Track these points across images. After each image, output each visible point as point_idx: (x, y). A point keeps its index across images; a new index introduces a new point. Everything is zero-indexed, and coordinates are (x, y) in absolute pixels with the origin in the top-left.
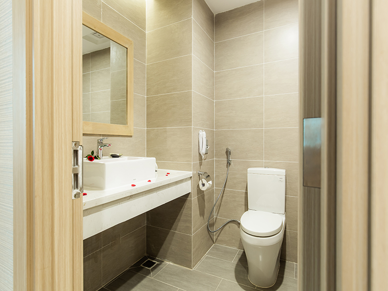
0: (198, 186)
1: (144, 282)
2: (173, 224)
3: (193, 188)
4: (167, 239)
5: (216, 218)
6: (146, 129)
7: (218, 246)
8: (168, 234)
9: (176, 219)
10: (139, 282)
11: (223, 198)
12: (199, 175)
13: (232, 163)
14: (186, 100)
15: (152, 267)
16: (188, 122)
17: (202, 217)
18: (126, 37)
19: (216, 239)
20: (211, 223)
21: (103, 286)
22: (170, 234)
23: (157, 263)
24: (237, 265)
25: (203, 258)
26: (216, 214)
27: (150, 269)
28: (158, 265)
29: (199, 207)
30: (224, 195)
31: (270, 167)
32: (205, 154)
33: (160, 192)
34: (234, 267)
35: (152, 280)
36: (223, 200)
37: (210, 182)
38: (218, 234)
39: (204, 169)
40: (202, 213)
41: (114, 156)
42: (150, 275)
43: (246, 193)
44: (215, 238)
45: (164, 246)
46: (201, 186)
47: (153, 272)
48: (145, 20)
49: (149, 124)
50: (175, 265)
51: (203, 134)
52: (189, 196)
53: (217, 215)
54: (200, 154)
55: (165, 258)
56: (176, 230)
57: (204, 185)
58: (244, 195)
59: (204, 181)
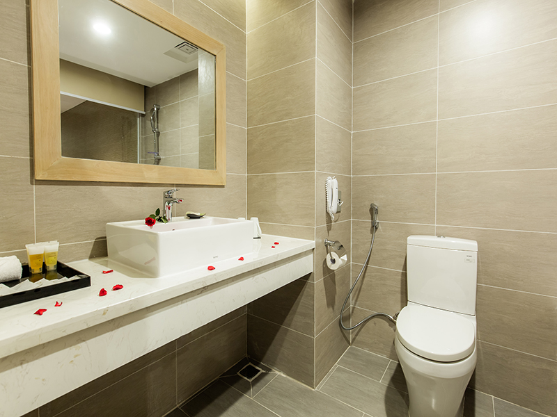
0: (325, 262)
1: (239, 405)
2: (285, 317)
3: (316, 265)
4: (276, 337)
5: (354, 308)
6: (246, 175)
7: (357, 350)
8: (278, 330)
9: (290, 310)
10: (231, 404)
11: (365, 279)
12: (326, 246)
13: (380, 227)
14: (306, 130)
15: (253, 378)
16: (310, 163)
17: (331, 309)
18: (215, 39)
19: (354, 339)
20: (344, 315)
21: (178, 406)
22: (281, 330)
23: (262, 371)
24: (389, 388)
25: (332, 370)
26: (354, 301)
27: (250, 380)
28: (263, 375)
29: (326, 293)
30: (366, 274)
31: (448, 236)
32: (337, 212)
33: (259, 277)
34: (384, 392)
35: (250, 403)
36: (364, 282)
37: (345, 257)
38: (356, 332)
39: (335, 235)
40: (331, 303)
41: (192, 217)
42: (248, 393)
43: (405, 275)
44: (351, 337)
45: (272, 348)
46: (329, 263)
47: (254, 388)
48: (244, 14)
49: (251, 168)
50: (288, 377)
51: (333, 183)
52: (311, 277)
53: (355, 304)
54: (328, 213)
55: (274, 364)
56: (289, 326)
57: (333, 261)
58: (400, 277)
59: (335, 256)
